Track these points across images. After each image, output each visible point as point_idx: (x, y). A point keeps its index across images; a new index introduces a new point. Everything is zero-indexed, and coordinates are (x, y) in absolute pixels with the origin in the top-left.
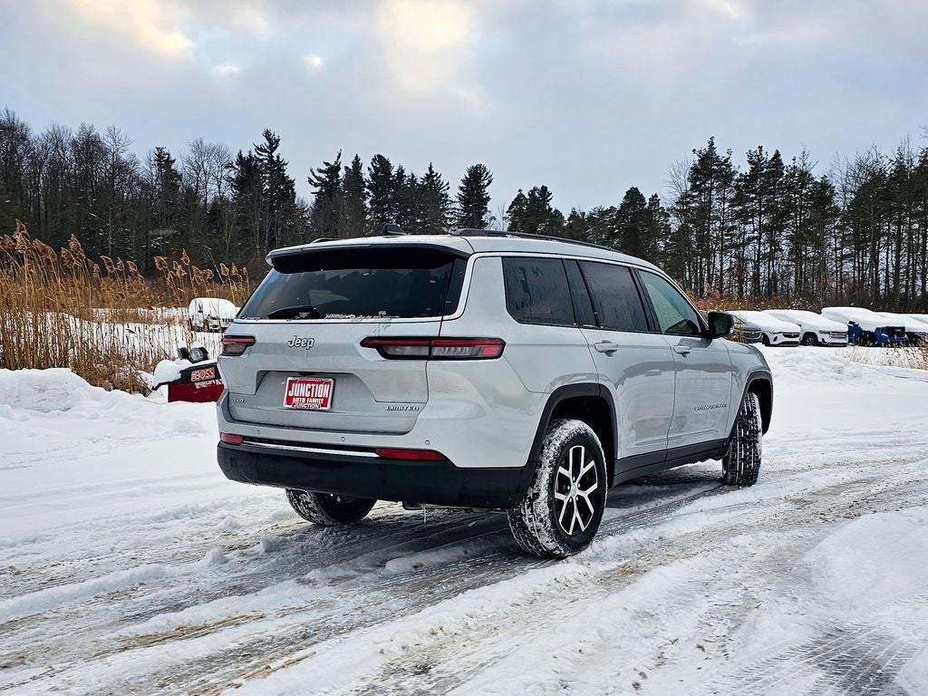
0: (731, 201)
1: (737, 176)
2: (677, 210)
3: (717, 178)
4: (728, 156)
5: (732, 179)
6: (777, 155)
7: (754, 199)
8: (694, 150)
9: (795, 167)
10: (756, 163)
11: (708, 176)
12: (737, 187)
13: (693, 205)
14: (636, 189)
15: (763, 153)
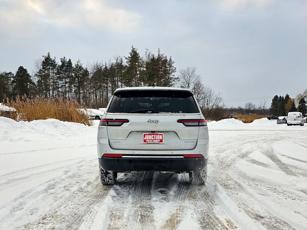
0: (56, 73)
1: (57, 66)
2: (38, 75)
3: (51, 66)
4: (54, 59)
5: (56, 66)
6: (70, 60)
7: (63, 73)
8: (43, 56)
9: (78, 65)
10: (63, 62)
11: (48, 65)
12: (57, 69)
13: (43, 74)
14: (22, 67)
15: (66, 59)
